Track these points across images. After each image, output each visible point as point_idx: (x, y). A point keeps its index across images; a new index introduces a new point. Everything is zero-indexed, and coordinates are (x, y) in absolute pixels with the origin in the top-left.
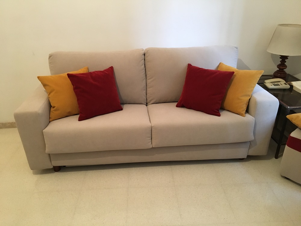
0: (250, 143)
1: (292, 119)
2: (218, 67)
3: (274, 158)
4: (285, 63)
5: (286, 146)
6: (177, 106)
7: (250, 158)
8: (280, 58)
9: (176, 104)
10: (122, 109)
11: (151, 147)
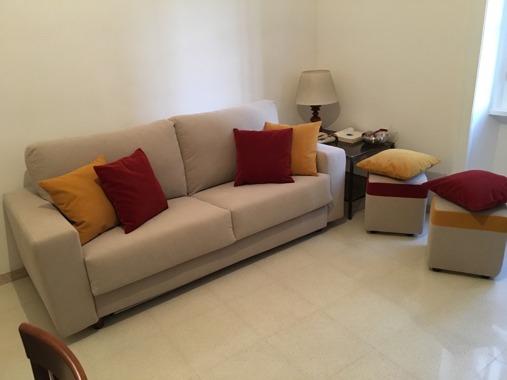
0: (328, 207)
1: (364, 165)
2: (265, 127)
4: (318, 115)
5: (367, 195)
6: (235, 186)
7: (331, 225)
8: (312, 110)
9: (233, 183)
10: (167, 208)
11: (235, 240)
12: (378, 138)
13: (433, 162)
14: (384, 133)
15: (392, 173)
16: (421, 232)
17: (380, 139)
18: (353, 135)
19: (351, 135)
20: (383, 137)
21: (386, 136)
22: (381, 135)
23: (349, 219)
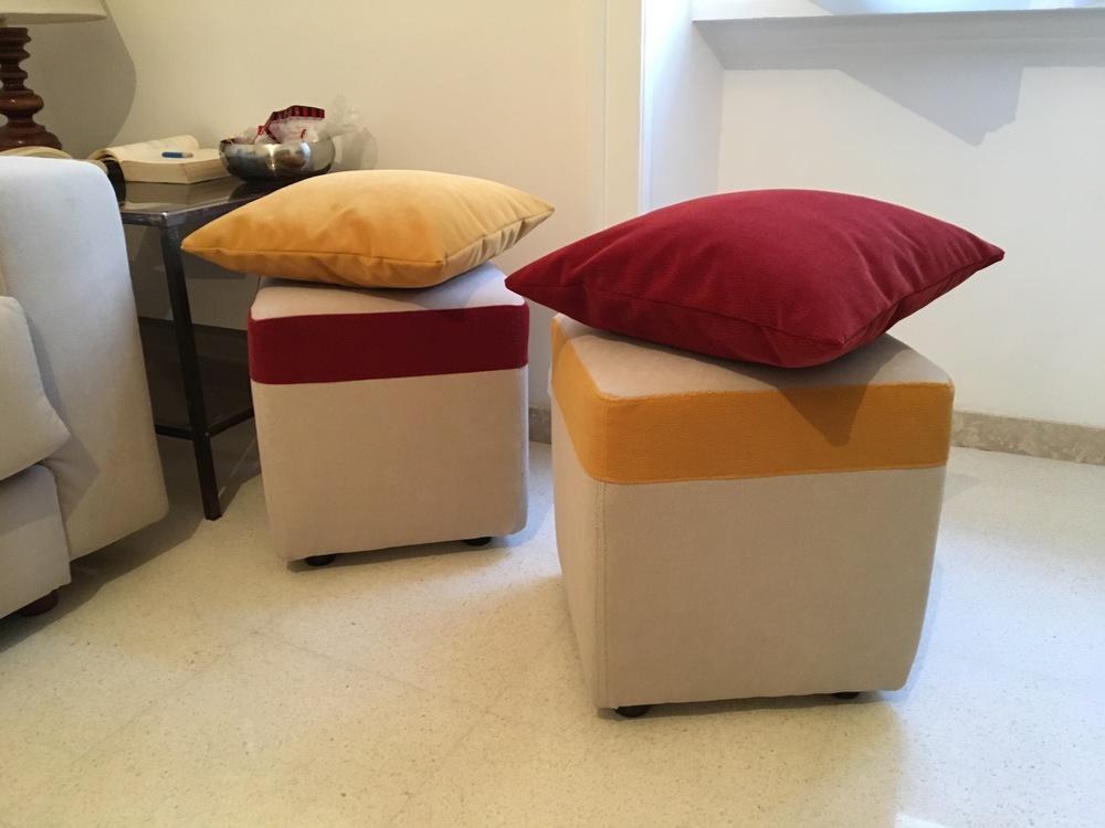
3: (206, 523)
12: (290, 147)
13: (525, 212)
14: (313, 127)
15: (355, 259)
16: (520, 523)
17: (301, 152)
18: (191, 156)
19: (179, 155)
20: (310, 145)
21: (322, 140)
22: (300, 135)
23: (208, 518)
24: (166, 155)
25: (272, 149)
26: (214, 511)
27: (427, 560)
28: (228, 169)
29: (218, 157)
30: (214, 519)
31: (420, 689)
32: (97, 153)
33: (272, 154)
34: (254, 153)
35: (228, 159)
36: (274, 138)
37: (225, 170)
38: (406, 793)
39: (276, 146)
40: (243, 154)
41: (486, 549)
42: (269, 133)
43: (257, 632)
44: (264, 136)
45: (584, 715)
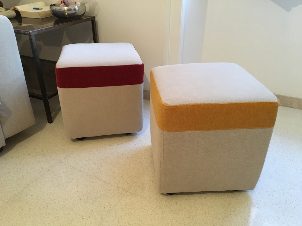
12: (72, 8)
14: (78, 1)
16: (141, 129)
18: (42, 9)
19: (38, 9)
20: (77, 7)
21: (81, 5)
22: (74, 3)
23: (49, 123)
24: (34, 9)
25: (66, 8)
26: (50, 121)
27: (112, 139)
28: (53, 14)
29: (49, 10)
30: (51, 123)
31: (108, 183)
32: (12, 8)
33: (66, 10)
34: (60, 9)
35: (52, 11)
36: (66, 5)
37: (52, 14)
38: (101, 219)
39: (67, 7)
40: (57, 10)
41: (130, 136)
42: (64, 3)
43: (61, 162)
44: (63, 4)
45: (156, 193)
